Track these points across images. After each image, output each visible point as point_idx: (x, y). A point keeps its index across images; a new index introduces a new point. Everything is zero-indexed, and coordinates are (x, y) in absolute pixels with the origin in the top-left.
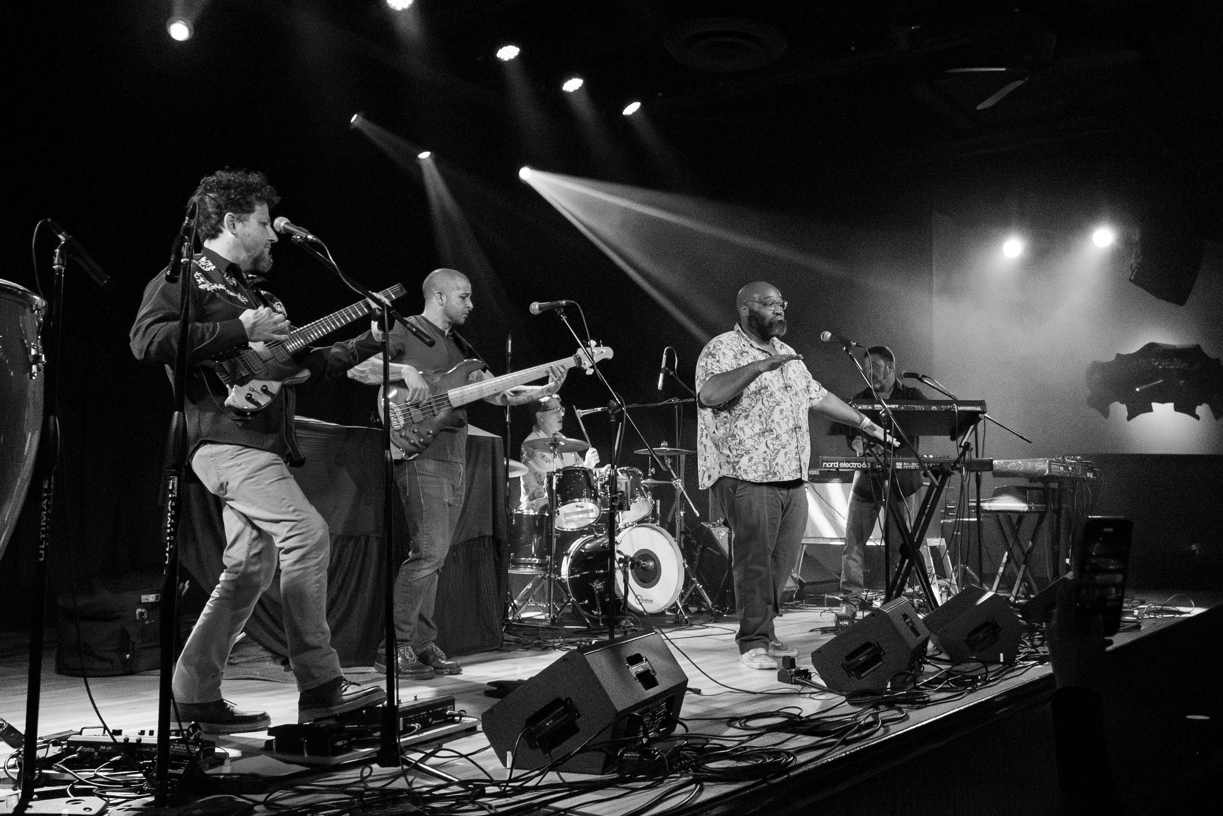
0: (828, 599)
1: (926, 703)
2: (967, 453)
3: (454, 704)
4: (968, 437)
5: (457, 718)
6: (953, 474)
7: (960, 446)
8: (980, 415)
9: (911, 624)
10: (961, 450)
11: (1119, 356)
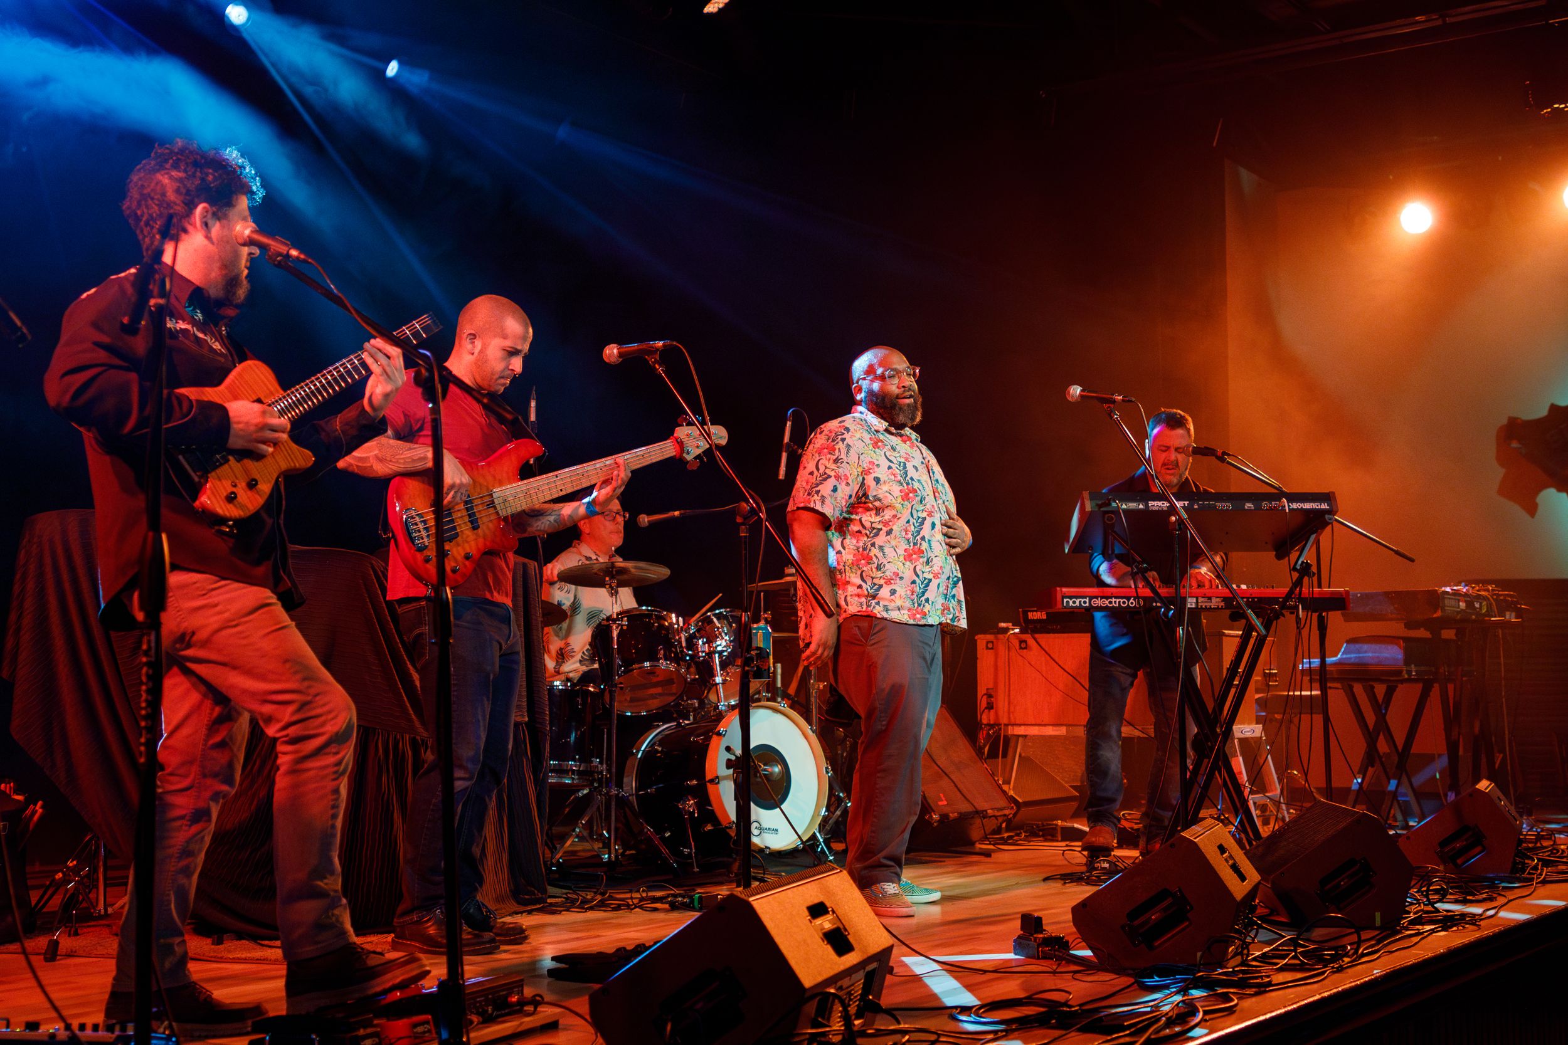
0: (1064, 829)
1: (1263, 989)
2: (1306, 580)
3: (522, 986)
4: (1307, 556)
5: (530, 1008)
6: (1284, 616)
7: (1294, 569)
8: (1327, 516)
9: (1231, 862)
10: (1295, 575)
11: (1554, 408)
